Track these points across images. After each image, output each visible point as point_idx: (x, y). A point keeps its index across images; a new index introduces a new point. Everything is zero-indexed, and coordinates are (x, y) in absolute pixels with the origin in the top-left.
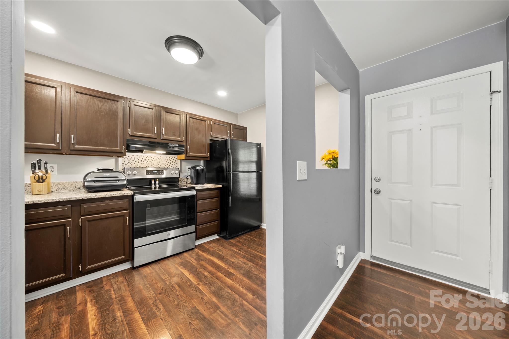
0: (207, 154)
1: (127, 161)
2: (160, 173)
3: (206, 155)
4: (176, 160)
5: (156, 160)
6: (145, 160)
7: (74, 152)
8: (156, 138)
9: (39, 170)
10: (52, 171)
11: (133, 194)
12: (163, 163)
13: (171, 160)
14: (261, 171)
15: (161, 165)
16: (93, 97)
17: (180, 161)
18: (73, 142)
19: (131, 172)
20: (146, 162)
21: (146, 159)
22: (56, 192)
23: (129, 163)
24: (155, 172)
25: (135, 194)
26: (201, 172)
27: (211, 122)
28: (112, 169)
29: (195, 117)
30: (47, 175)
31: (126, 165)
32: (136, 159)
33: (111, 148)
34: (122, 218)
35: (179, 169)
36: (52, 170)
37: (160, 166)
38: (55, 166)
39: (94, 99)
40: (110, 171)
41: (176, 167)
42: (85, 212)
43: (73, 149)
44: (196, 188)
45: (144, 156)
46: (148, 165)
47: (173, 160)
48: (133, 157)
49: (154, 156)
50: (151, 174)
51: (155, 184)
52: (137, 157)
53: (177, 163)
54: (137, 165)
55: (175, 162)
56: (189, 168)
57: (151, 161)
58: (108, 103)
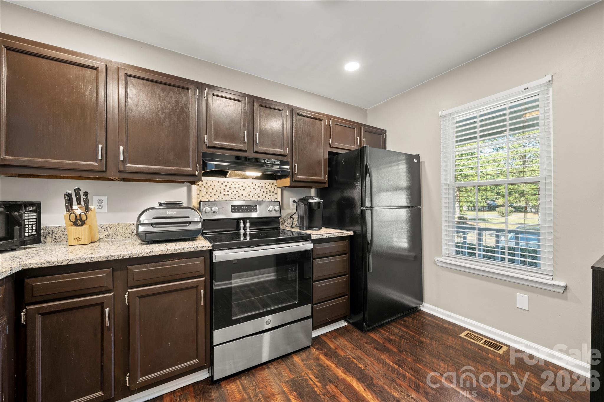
0: (325, 178)
1: (204, 191)
2: (252, 209)
3: (322, 178)
4: (274, 189)
5: (246, 188)
6: (230, 188)
7: (125, 176)
8: (246, 149)
9: (78, 205)
10: (100, 207)
11: (210, 248)
12: (256, 193)
13: (267, 189)
14: (420, 206)
15: (252, 197)
16: (152, 83)
17: (280, 189)
18: (122, 159)
19: (209, 209)
20: (232, 192)
21: (231, 186)
22: (105, 239)
23: (207, 193)
24: (245, 208)
25: (214, 248)
26: (315, 207)
27: (331, 121)
28: (180, 202)
29: (305, 113)
30: (88, 214)
31: (203, 196)
32: (217, 188)
33: (179, 168)
34: (194, 291)
35: (279, 202)
36: (101, 204)
37: (251, 199)
38: (105, 199)
39: (153, 86)
40: (178, 207)
41: (275, 199)
42: (134, 281)
43: (122, 170)
44: (313, 237)
45: (228, 182)
46: (234, 196)
47: (270, 189)
48: (213, 184)
49: (243, 183)
50: (238, 212)
51: (245, 229)
52: (218, 184)
53: (276, 194)
54: (219, 197)
55: (273, 192)
56: (294, 202)
57: (238, 190)
58: (174, 92)
